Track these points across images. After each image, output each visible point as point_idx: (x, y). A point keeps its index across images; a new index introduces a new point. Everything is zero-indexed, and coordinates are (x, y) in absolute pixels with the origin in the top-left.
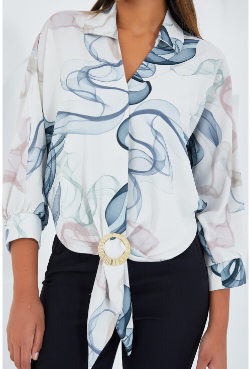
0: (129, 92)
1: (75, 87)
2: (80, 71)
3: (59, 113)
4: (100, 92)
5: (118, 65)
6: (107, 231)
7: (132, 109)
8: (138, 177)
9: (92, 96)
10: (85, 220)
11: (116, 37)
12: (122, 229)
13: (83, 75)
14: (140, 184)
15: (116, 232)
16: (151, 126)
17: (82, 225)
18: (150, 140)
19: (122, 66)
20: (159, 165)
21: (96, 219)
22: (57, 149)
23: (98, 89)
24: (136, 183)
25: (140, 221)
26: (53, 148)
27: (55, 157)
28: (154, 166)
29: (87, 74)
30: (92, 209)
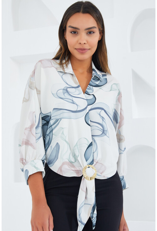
0: (87, 100)
1: (63, 97)
2: (63, 89)
3: (54, 109)
4: (74, 99)
5: (78, 87)
6: (85, 164)
7: (90, 107)
8: (96, 138)
9: (71, 101)
10: (73, 160)
11: (74, 74)
12: (92, 163)
13: (65, 91)
14: (97, 141)
15: (90, 164)
16: (100, 115)
17: (71, 162)
18: (100, 121)
19: (80, 87)
20: (105, 132)
21: (79, 159)
22: (53, 127)
23: (73, 98)
24: (94, 141)
25: (98, 159)
26: (51, 126)
27: (52, 130)
28: (103, 132)
29: (67, 90)
30: (77, 154)
